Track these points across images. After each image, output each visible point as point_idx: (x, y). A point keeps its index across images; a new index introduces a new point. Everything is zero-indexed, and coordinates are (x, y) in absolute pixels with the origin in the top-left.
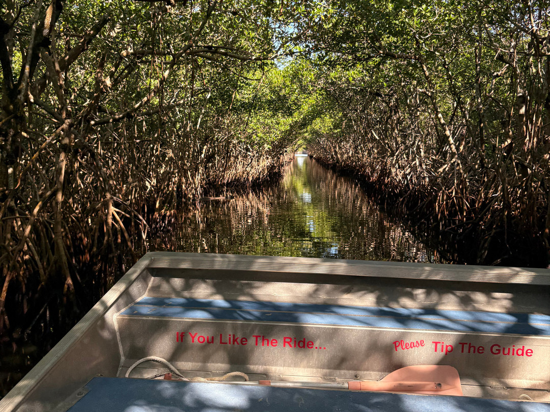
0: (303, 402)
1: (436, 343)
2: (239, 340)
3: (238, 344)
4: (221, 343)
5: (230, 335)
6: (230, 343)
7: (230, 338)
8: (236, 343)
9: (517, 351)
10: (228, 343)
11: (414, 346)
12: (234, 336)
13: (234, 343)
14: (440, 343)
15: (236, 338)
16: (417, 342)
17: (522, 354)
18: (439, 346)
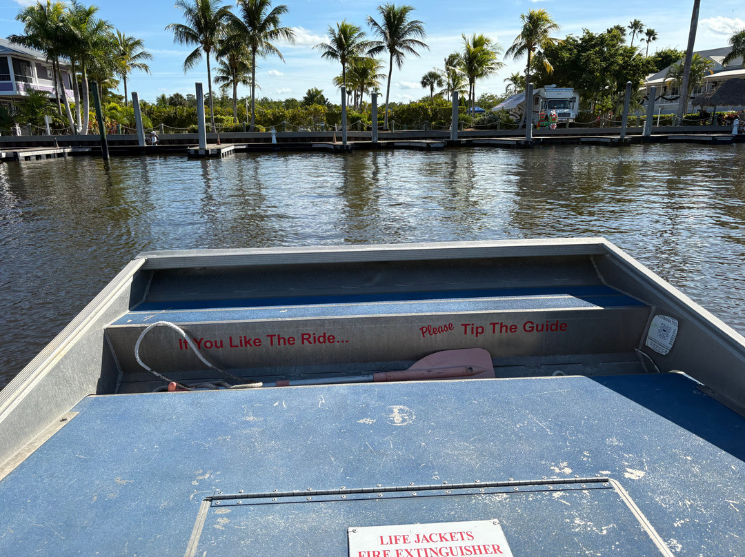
0: (324, 402)
1: (466, 325)
2: (252, 342)
3: (251, 345)
4: (231, 346)
5: (241, 337)
6: (242, 346)
7: (241, 341)
8: (248, 345)
9: (552, 325)
10: (240, 346)
11: (442, 331)
12: (245, 337)
13: (246, 346)
14: (469, 325)
15: (248, 339)
16: (445, 326)
17: (556, 329)
18: (469, 328)
